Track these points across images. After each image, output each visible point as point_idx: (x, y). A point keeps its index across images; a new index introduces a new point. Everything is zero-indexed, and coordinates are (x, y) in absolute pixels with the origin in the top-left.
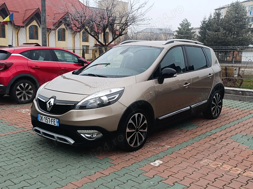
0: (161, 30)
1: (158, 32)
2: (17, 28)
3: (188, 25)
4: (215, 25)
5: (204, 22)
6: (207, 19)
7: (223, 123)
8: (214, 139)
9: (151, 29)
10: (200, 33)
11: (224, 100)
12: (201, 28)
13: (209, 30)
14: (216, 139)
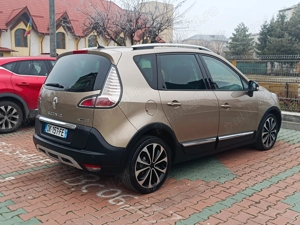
0: (213, 36)
1: (209, 39)
2: (42, 36)
3: (245, 30)
4: (279, 30)
5: (265, 26)
6: (269, 22)
7: (275, 171)
8: (256, 203)
9: (201, 36)
10: (259, 39)
11: (281, 130)
12: (262, 34)
13: (271, 35)
14: (259, 203)
